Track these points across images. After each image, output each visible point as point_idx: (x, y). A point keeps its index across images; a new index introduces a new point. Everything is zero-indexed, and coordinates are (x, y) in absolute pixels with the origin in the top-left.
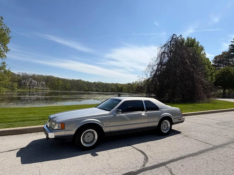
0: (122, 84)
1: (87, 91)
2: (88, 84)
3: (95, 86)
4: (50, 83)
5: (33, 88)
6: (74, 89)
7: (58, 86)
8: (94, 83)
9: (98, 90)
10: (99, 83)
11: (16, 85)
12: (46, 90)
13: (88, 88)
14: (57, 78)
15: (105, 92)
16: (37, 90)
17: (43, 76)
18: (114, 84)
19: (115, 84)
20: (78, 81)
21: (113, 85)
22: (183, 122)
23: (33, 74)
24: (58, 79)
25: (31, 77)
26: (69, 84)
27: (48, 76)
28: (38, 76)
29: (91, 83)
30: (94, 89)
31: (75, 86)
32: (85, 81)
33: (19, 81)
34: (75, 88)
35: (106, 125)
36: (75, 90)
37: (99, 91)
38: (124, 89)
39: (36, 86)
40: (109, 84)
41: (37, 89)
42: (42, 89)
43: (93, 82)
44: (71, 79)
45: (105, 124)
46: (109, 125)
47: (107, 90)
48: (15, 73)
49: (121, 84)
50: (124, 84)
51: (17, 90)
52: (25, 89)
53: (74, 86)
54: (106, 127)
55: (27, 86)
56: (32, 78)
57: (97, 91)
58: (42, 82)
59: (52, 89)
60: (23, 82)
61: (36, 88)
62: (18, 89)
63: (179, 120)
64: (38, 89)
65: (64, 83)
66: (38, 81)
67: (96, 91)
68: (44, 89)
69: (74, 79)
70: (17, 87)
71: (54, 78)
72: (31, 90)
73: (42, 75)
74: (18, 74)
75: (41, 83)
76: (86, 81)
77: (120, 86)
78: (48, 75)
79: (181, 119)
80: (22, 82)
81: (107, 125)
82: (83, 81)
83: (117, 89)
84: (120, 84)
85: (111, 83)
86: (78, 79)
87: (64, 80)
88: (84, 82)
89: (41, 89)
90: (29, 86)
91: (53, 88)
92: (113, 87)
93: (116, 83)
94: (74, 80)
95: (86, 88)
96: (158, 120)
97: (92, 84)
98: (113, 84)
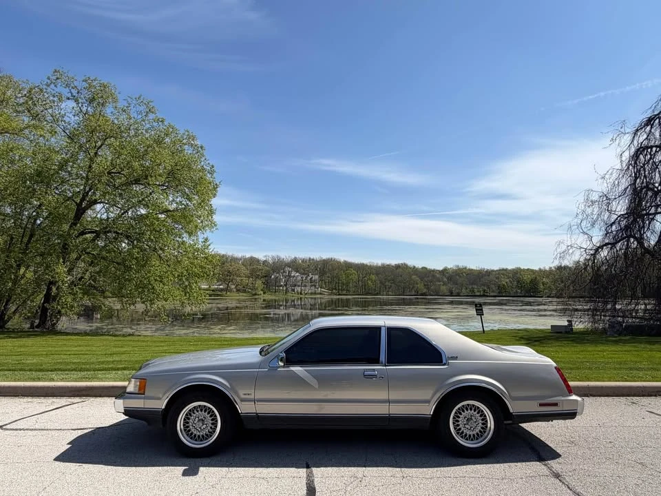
0: (536, 268)
1: (422, 295)
2: (426, 274)
3: (448, 279)
4: (328, 277)
5: (293, 290)
6: (388, 291)
7: (347, 284)
8: (445, 271)
9: (455, 291)
10: (459, 269)
11: (259, 283)
12: (320, 294)
13: (425, 285)
14: (345, 262)
15: (480, 296)
16: (301, 296)
17: (313, 260)
18: (506, 270)
19: (510, 270)
20: (398, 267)
21: (503, 274)
22: (571, 415)
23: (293, 257)
24: (348, 266)
25: (288, 265)
26: (373, 277)
27: (324, 260)
28: (303, 261)
29: (434, 271)
30: (444, 289)
31: (389, 281)
32: (417, 266)
33: (266, 276)
34: (389, 288)
35: (245, 394)
36: (390, 293)
37: (458, 295)
38: (542, 287)
39: (299, 286)
40: (493, 271)
41: (301, 294)
42: (311, 294)
43: (441, 268)
44: (380, 264)
45: (241, 393)
46: (252, 397)
47: (484, 291)
48: (259, 258)
49: (532, 271)
50: (542, 268)
51: (263, 297)
52: (277, 293)
53: (387, 283)
54: (242, 400)
55: (281, 286)
56: (289, 267)
57: (451, 294)
58: (311, 276)
59: (334, 291)
60: (273, 276)
61: (300, 291)
62: (264, 293)
63: (541, 405)
64: (303, 292)
65: (361, 275)
66: (303, 274)
67: (449, 294)
68: (315, 294)
69: (388, 263)
70: (262, 290)
71: (339, 262)
72: (290, 296)
73: (312, 258)
74: (265, 259)
75: (309, 278)
76: (420, 267)
77: (527, 278)
78: (325, 257)
79: (556, 405)
80: (271, 277)
81: (247, 397)
82: (410, 268)
83: (517, 286)
84: (528, 269)
85: (496, 268)
86: (397, 263)
87: (361, 268)
88: (415, 270)
89: (310, 291)
90: (286, 285)
91: (336, 289)
92: (504, 281)
93: (514, 267)
94: (388, 265)
95: (421, 286)
96: (432, 397)
97: (438, 276)
98: (503, 272)
